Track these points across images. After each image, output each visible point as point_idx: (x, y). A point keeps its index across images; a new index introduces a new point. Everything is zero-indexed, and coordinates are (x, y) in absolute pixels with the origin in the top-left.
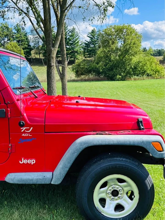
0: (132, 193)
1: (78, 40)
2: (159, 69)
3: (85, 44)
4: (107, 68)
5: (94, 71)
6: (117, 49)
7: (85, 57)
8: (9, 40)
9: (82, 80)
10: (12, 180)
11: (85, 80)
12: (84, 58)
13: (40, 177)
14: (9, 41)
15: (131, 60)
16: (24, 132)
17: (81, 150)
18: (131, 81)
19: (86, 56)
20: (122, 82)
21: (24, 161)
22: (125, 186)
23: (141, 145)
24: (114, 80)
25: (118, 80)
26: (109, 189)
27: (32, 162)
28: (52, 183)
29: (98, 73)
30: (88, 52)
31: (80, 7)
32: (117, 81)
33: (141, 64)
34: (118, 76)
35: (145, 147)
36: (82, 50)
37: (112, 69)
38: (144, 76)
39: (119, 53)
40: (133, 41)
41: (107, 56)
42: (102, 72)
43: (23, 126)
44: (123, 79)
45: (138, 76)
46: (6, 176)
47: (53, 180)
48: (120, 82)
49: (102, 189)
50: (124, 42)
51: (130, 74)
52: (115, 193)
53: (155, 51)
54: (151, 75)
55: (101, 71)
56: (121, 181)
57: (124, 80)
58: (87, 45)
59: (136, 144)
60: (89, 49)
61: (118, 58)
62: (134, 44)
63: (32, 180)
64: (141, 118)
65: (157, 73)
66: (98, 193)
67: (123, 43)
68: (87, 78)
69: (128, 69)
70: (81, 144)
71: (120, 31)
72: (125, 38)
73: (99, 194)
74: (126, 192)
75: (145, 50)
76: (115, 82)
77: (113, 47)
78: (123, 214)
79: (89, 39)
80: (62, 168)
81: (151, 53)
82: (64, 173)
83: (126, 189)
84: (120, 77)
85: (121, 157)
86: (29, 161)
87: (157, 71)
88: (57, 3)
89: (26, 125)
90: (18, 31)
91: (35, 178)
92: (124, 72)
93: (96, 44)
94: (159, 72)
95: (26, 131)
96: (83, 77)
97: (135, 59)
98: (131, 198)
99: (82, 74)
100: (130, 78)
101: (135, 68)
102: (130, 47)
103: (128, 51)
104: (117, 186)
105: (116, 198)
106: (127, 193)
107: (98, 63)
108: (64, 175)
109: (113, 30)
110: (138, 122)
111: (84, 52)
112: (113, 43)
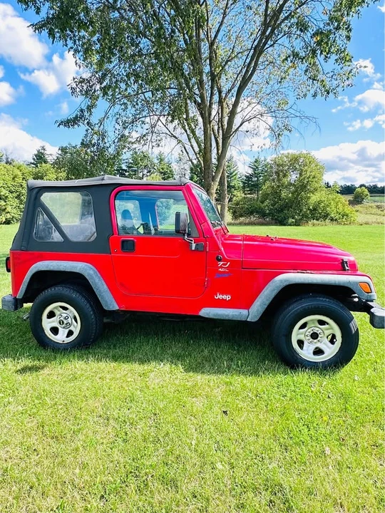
0: (334, 336)
1: (236, 172)
2: (347, 212)
3: (246, 176)
4: (276, 209)
5: (257, 212)
6: (290, 184)
7: (245, 194)
8: (149, 172)
9: (240, 224)
10: (207, 314)
11: (246, 224)
12: (243, 195)
13: (236, 313)
14: (148, 174)
15: (309, 198)
16: (221, 267)
17: (281, 288)
18: (307, 227)
19: (246, 192)
20: (295, 227)
21: (219, 296)
22: (327, 329)
23: (346, 285)
24: (285, 225)
25: (290, 225)
26: (308, 331)
27: (228, 297)
28: (248, 320)
29: (263, 215)
30: (248, 187)
31: (247, 132)
32: (289, 227)
33: (323, 204)
34: (291, 220)
35: (351, 287)
36: (241, 185)
37: (282, 210)
38: (327, 220)
39: (293, 189)
40: (313, 174)
41: (277, 192)
42: (269, 214)
43: (220, 260)
44: (297, 224)
45: (317, 220)
46: (200, 310)
47: (250, 316)
48: (292, 227)
49: (301, 331)
50: (301, 175)
51: (307, 217)
52: (314, 336)
53: (342, 186)
54: (336, 220)
55: (268, 212)
56: (322, 323)
57: (299, 225)
58: (249, 178)
59: (342, 285)
60: (250, 184)
61: (290, 195)
62: (314, 177)
63: (228, 315)
64: (346, 259)
65: (345, 217)
66: (296, 334)
67: (298, 176)
68: (247, 220)
69: (305, 210)
70: (281, 281)
71: (295, 160)
72: (302, 170)
73: (298, 334)
74: (326, 335)
75: (328, 186)
76: (286, 227)
77: (285, 181)
78: (323, 358)
79: (250, 171)
80: (260, 305)
81: (337, 190)
82: (262, 310)
83: (327, 332)
84: (294, 220)
85: (324, 298)
86: (224, 297)
87: (345, 215)
88: (219, 128)
89: (224, 259)
90: (161, 160)
91: (231, 313)
92: (299, 214)
93: (260, 176)
94: (347, 216)
95: (223, 266)
96: (242, 219)
97: (314, 198)
98: (332, 342)
99: (241, 216)
100: (307, 222)
101: (315, 209)
102: (308, 182)
103: (305, 187)
104: (317, 329)
105: (315, 341)
106: (327, 337)
107: (262, 202)
108: (262, 312)
109: (285, 159)
110: (343, 262)
111: (244, 187)
112: (285, 176)
